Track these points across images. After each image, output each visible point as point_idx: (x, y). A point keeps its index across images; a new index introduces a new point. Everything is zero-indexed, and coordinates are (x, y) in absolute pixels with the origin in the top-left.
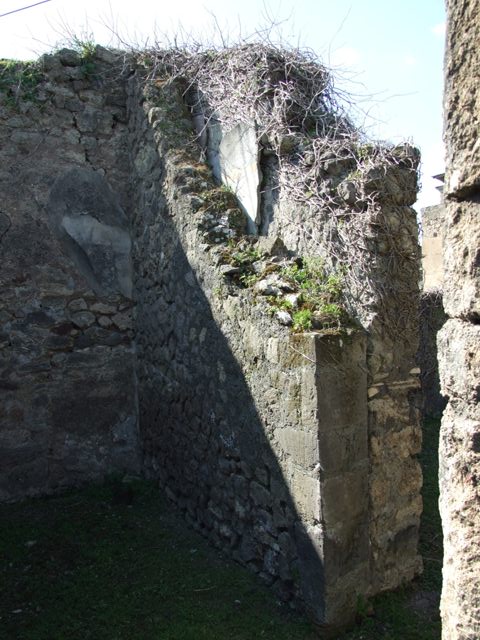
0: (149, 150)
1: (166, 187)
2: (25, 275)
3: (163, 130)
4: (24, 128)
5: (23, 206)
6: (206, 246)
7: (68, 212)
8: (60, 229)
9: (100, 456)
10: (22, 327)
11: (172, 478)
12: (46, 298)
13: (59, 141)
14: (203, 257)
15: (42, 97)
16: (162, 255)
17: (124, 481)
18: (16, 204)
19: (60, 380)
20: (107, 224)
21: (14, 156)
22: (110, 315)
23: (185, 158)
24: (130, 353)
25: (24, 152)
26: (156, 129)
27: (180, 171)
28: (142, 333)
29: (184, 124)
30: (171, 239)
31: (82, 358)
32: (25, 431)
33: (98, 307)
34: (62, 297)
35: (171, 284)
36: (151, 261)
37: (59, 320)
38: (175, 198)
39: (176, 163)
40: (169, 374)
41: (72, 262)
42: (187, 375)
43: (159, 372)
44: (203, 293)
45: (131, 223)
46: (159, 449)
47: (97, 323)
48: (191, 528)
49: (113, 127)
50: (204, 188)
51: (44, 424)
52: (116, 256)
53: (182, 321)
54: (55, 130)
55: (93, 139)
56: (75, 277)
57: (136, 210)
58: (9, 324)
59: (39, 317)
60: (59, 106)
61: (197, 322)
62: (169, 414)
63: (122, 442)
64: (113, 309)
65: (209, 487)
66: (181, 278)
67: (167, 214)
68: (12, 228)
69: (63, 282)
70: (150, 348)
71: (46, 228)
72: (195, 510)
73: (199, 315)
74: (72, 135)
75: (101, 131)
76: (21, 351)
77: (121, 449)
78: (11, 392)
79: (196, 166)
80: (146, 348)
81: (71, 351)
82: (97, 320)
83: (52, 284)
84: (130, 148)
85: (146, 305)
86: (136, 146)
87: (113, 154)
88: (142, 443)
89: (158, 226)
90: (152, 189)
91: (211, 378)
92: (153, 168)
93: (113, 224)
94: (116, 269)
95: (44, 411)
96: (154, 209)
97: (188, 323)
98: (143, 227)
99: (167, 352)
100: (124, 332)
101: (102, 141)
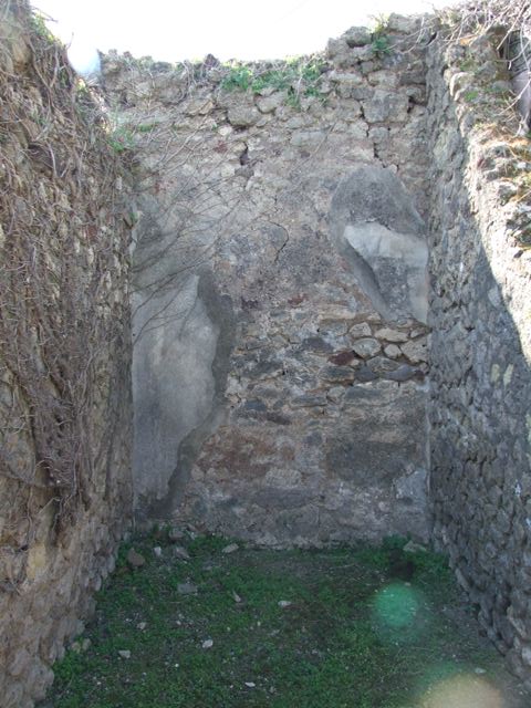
0: (449, 132)
1: (467, 177)
2: (301, 295)
3: (468, 101)
4: (306, 128)
5: (301, 216)
6: (517, 249)
7: (352, 220)
8: (343, 241)
9: (379, 513)
10: (297, 354)
11: (463, 558)
12: (324, 321)
13: (343, 137)
14: (511, 265)
15: (325, 88)
16: (462, 267)
17: (406, 549)
18: (294, 215)
19: (336, 418)
20: (398, 232)
21: (294, 161)
22: (399, 343)
23: (496, 133)
24: (422, 392)
25: (305, 154)
26: (458, 101)
27: (487, 152)
28: (437, 367)
29: (498, 88)
30: (472, 244)
31: (362, 394)
32: (296, 472)
33: (384, 333)
34: (342, 320)
35: (471, 305)
36: (449, 275)
37: (338, 348)
38: (479, 188)
39: (483, 142)
40: (466, 422)
41: (356, 279)
42: (486, 427)
43: (455, 418)
44: (510, 316)
45: (428, 229)
46: (451, 517)
47: (382, 352)
48: (483, 634)
49: (409, 111)
50: (520, 170)
51: (316, 467)
52: (408, 270)
53: (483, 354)
54: (339, 126)
55: (384, 129)
56: (358, 297)
57: (434, 211)
58: (283, 351)
59: (316, 343)
60: (345, 96)
61: (502, 356)
62: (464, 476)
63: (407, 501)
64: (403, 336)
65: (509, 588)
66: (484, 296)
67: (468, 213)
68: (290, 242)
69: (345, 304)
70: (445, 387)
71: (326, 241)
72: (490, 611)
73: (505, 346)
74: (358, 128)
75: (394, 119)
76: (294, 381)
77: (406, 509)
78: (283, 427)
79: (512, 141)
80: (441, 387)
81: (352, 385)
82: (383, 348)
83: (332, 305)
84: (428, 133)
85: (442, 332)
86: (436, 130)
87: (408, 145)
88: (432, 505)
89: (457, 229)
90: (453, 182)
91: (517, 437)
92: (454, 154)
93: (406, 231)
94: (407, 286)
95: (317, 451)
96: (454, 207)
97: (490, 357)
98: (441, 232)
99: (464, 395)
100: (416, 364)
101: (394, 131)
